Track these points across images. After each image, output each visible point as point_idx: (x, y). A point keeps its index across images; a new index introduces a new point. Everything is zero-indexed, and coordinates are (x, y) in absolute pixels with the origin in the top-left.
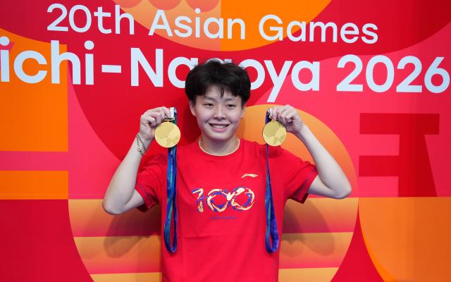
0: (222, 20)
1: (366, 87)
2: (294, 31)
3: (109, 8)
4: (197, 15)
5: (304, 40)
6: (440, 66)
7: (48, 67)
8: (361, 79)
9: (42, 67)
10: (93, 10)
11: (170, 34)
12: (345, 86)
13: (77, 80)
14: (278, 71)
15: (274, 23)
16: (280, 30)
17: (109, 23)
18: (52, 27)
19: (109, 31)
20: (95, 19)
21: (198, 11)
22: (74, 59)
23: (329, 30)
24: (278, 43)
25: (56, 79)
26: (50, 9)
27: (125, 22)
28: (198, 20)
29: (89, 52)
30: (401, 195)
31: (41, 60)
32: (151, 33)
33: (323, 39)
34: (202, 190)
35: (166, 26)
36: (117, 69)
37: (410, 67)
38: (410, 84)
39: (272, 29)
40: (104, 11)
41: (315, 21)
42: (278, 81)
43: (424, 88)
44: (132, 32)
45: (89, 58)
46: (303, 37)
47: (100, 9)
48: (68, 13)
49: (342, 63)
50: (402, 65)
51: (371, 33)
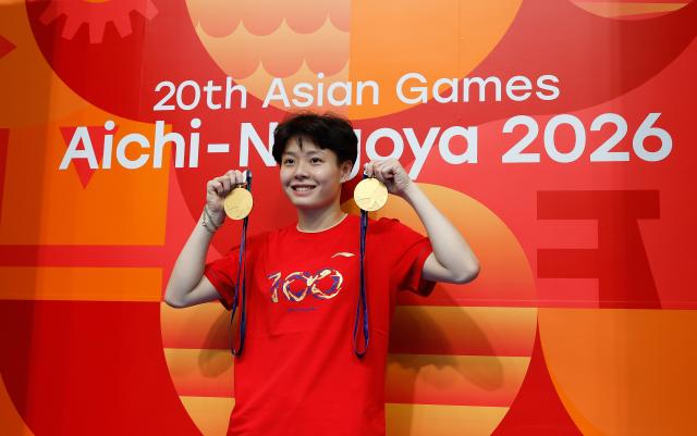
0: (350, 84)
1: (544, 156)
2: (443, 90)
3: (220, 79)
4: (321, 81)
5: (456, 100)
6: (656, 125)
7: (150, 151)
8: (538, 146)
9: (145, 151)
10: (202, 84)
11: (287, 104)
12: (513, 156)
14: (421, 141)
15: (416, 83)
16: (424, 90)
17: (219, 97)
18: (159, 107)
19: (218, 106)
20: (204, 95)
21: (321, 75)
22: (178, 139)
23: (490, 88)
24: (421, 106)
25: (158, 163)
26: (158, 89)
27: (237, 95)
28: (320, 87)
29: (195, 131)
30: (602, 306)
31: (144, 142)
32: (265, 105)
33: (482, 98)
34: (279, 275)
35: (283, 96)
36: (224, 148)
37: (610, 129)
38: (610, 151)
39: (413, 90)
40: (214, 85)
41: (470, 76)
42: (421, 154)
43: (633, 155)
44: (244, 105)
45: (195, 138)
46: (454, 97)
47: (210, 83)
48: (175, 90)
49: (509, 126)
50: (596, 125)
51: (549, 87)
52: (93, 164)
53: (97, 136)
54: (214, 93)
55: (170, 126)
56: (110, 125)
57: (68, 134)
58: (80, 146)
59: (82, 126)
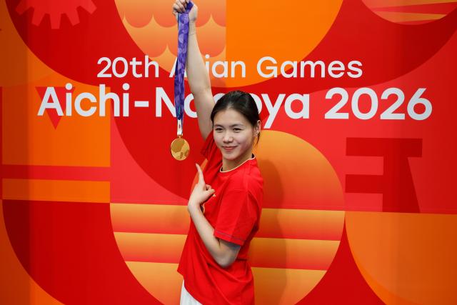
0: (226, 63)
1: (352, 115)
2: (288, 69)
3: (141, 57)
4: (207, 60)
5: (295, 76)
6: (422, 96)
7: (97, 105)
8: (347, 108)
9: (94, 104)
10: (129, 60)
12: (332, 114)
13: (117, 114)
14: (273, 103)
15: (270, 63)
16: (275, 69)
17: (140, 69)
18: (101, 75)
19: (140, 76)
20: (130, 67)
21: (207, 56)
22: (115, 97)
23: (318, 68)
24: (273, 79)
25: (102, 113)
26: (99, 62)
27: (152, 68)
28: (207, 64)
29: (126, 92)
30: (385, 210)
31: (93, 99)
32: (171, 76)
33: (313, 75)
36: (145, 104)
37: (393, 98)
38: (393, 113)
39: (268, 68)
40: (137, 60)
41: (305, 60)
42: (273, 111)
43: (407, 116)
44: (157, 75)
45: (126, 97)
46: (294, 74)
47: (134, 59)
48: (111, 64)
49: (330, 94)
50: (385, 96)
51: (356, 69)
52: (60, 113)
53: (61, 93)
54: (137, 66)
55: (109, 88)
56: (69, 86)
57: (42, 92)
58: (50, 100)
59: (50, 86)
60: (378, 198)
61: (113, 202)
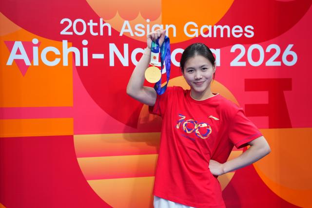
0: (162, 26)
1: (248, 63)
2: (206, 31)
3: (96, 20)
4: (148, 23)
6: (291, 50)
7: (61, 56)
8: (244, 59)
9: (58, 56)
10: (87, 21)
11: (132, 35)
12: (235, 63)
13: (78, 64)
15: (193, 27)
16: (196, 31)
17: (97, 29)
18: (63, 32)
19: (96, 34)
20: (88, 27)
21: (148, 21)
22: (76, 50)
23: (225, 30)
24: (195, 38)
25: (66, 63)
26: (62, 22)
27: (106, 28)
28: (148, 26)
29: (85, 46)
30: (270, 127)
31: (57, 52)
32: (121, 35)
33: (222, 36)
35: (130, 30)
36: (101, 56)
37: (273, 51)
38: (274, 61)
39: (192, 30)
40: (94, 22)
41: (217, 25)
43: (282, 63)
44: (110, 34)
45: (85, 50)
46: (210, 35)
47: (91, 21)
48: (73, 24)
49: (233, 49)
50: (268, 50)
51: (249, 31)
52: (28, 63)
53: (29, 47)
54: (94, 27)
55: (71, 44)
56: (35, 41)
57: (10, 45)
58: (18, 52)
59: (18, 40)
60: (265, 119)
61: (76, 134)
